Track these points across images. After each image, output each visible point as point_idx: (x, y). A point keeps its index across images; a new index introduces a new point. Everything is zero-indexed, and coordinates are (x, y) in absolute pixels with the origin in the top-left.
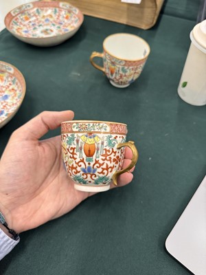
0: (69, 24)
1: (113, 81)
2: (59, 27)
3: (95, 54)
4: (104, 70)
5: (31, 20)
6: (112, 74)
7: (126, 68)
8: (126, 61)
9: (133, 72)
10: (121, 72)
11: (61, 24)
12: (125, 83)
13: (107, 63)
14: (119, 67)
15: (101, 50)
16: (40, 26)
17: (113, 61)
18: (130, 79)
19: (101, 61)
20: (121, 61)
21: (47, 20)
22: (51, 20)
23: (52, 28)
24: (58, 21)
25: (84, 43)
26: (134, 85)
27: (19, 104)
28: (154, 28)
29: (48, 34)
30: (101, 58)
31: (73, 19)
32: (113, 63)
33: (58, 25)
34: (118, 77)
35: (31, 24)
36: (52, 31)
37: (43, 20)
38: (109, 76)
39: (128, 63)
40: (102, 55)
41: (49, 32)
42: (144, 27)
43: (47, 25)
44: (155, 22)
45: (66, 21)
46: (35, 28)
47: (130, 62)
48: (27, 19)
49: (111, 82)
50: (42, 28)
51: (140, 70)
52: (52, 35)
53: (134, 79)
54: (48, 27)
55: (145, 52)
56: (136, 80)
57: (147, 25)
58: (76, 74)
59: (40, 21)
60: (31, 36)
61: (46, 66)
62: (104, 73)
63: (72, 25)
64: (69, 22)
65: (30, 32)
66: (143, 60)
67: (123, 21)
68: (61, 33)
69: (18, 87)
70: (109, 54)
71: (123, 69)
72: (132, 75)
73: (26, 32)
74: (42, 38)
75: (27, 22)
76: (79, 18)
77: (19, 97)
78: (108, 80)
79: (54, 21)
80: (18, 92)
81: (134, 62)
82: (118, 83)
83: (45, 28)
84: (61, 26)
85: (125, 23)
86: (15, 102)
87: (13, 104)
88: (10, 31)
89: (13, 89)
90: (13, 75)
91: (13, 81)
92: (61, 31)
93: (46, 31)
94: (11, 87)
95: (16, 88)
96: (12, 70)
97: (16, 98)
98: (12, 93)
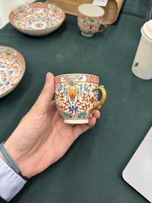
0: (55, 20)
2: (48, 22)
5: (27, 17)
11: (49, 20)
16: (34, 21)
21: (39, 17)
22: (42, 17)
23: (43, 23)
24: (47, 18)
25: (66, 34)
27: (21, 78)
28: (116, 23)
29: (39, 27)
31: (58, 16)
35: (27, 20)
36: (42, 25)
37: (36, 17)
43: (39, 20)
44: (116, 19)
45: (53, 18)
46: (30, 23)
48: (25, 16)
50: (35, 23)
52: (43, 28)
54: (40, 22)
57: (110, 21)
58: (60, 56)
59: (34, 18)
60: (28, 29)
61: (38, 50)
65: (27, 26)
68: (49, 27)
69: (20, 65)
73: (24, 25)
74: (36, 31)
75: (25, 18)
76: (62, 16)
77: (20, 72)
79: (44, 18)
80: (19, 69)
83: (38, 22)
84: (49, 22)
86: (17, 75)
87: (16, 77)
88: (14, 25)
89: (16, 67)
90: (16, 57)
91: (16, 61)
92: (49, 25)
93: (38, 25)
94: (14, 65)
95: (18, 66)
96: (15, 53)
97: (18, 73)
98: (15, 69)
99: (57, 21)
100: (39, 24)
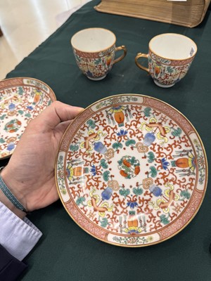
1: (158, 81)
3: (141, 55)
4: (148, 70)
6: (157, 74)
7: (172, 67)
8: (172, 61)
9: (179, 71)
10: (166, 72)
12: (170, 83)
13: (153, 64)
15: (147, 50)
17: (158, 61)
18: (176, 79)
19: (146, 62)
20: (167, 61)
26: (179, 85)
30: (147, 58)
32: (159, 63)
34: (163, 77)
38: (154, 76)
39: (174, 62)
40: (148, 56)
42: (190, 25)
47: (176, 61)
49: (156, 82)
51: (186, 70)
53: (180, 78)
55: (192, 51)
57: (193, 23)
58: (120, 75)
62: (148, 73)
66: (189, 59)
67: (168, 20)
70: (154, 54)
71: (169, 70)
72: (177, 75)
78: (152, 80)
81: (181, 61)
82: (163, 83)
85: (170, 22)
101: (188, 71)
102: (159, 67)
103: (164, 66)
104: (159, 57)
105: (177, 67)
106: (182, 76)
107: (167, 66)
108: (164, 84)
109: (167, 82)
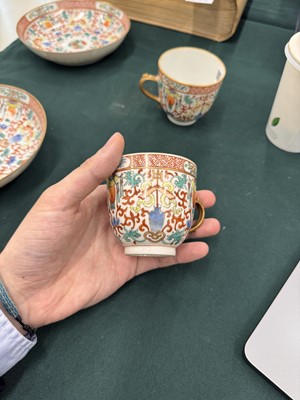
0: (110, 34)
1: (172, 116)
2: (95, 38)
3: (147, 77)
4: (159, 99)
5: (54, 27)
6: (170, 105)
7: (191, 96)
8: (191, 87)
9: (201, 103)
10: (184, 103)
11: (98, 33)
12: (189, 120)
13: (164, 90)
14: (180, 95)
15: (156, 70)
16: (67, 36)
17: (172, 86)
18: (197, 114)
19: (154, 87)
20: (184, 87)
21: (78, 27)
22: (84, 27)
23: (85, 39)
24: (94, 29)
25: (132, 60)
26: (202, 122)
27: (37, 148)
28: (233, 40)
29: (78, 47)
30: (156, 83)
31: (115, 26)
32: (172, 90)
33: (94, 35)
34: (179, 110)
35: (54, 33)
36: (84, 43)
37: (72, 27)
38: (167, 108)
39: (194, 89)
40: (157, 78)
41: (80, 44)
42: (218, 38)
43: (78, 34)
44: (233, 31)
45: (105, 28)
46: (60, 40)
47: (197, 88)
48: (49, 26)
49: (170, 117)
50: (70, 40)
51: (211, 100)
52: (86, 48)
53: (203, 113)
54: (79, 38)
55: (219, 74)
56: (206, 114)
57: (222, 35)
58: (119, 105)
59: (68, 29)
60: (55, 51)
61: (75, 94)
62: (159, 103)
63: (113, 35)
64: (110, 30)
65: (53, 45)
66: (215, 85)
67: (188, 29)
68: (98, 47)
69: (36, 124)
70: (166, 77)
71: (186, 99)
72: (199, 107)
73: (47, 44)
74: (71, 54)
75: (49, 30)
76: (124, 25)
77: (37, 138)
78: (164, 115)
79: (88, 29)
80: (35, 130)
81: (203, 88)
82: (179, 119)
83: (75, 38)
84: (98, 36)
85: (190, 32)
86: (31, 144)
87: (28, 148)
88: (25, 43)
89: (28, 126)
90: (29, 106)
91: (29, 115)
92: (97, 43)
93: (75, 44)
94: (25, 124)
95: (32, 125)
96: (27, 98)
97: (33, 139)
98: (27, 132)
99: (113, 34)
100: (77, 42)
101: (215, 103)
102: (172, 95)
103: (180, 94)
104: (173, 82)
105: (198, 96)
106: (206, 109)
107: (183, 95)
108: (181, 121)
109: (184, 117)
